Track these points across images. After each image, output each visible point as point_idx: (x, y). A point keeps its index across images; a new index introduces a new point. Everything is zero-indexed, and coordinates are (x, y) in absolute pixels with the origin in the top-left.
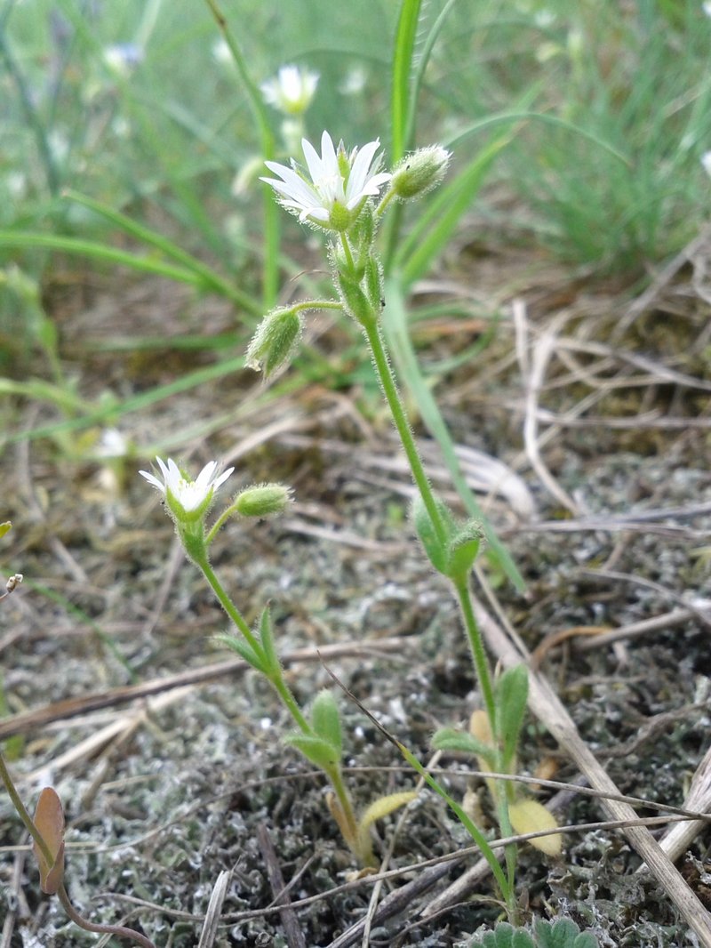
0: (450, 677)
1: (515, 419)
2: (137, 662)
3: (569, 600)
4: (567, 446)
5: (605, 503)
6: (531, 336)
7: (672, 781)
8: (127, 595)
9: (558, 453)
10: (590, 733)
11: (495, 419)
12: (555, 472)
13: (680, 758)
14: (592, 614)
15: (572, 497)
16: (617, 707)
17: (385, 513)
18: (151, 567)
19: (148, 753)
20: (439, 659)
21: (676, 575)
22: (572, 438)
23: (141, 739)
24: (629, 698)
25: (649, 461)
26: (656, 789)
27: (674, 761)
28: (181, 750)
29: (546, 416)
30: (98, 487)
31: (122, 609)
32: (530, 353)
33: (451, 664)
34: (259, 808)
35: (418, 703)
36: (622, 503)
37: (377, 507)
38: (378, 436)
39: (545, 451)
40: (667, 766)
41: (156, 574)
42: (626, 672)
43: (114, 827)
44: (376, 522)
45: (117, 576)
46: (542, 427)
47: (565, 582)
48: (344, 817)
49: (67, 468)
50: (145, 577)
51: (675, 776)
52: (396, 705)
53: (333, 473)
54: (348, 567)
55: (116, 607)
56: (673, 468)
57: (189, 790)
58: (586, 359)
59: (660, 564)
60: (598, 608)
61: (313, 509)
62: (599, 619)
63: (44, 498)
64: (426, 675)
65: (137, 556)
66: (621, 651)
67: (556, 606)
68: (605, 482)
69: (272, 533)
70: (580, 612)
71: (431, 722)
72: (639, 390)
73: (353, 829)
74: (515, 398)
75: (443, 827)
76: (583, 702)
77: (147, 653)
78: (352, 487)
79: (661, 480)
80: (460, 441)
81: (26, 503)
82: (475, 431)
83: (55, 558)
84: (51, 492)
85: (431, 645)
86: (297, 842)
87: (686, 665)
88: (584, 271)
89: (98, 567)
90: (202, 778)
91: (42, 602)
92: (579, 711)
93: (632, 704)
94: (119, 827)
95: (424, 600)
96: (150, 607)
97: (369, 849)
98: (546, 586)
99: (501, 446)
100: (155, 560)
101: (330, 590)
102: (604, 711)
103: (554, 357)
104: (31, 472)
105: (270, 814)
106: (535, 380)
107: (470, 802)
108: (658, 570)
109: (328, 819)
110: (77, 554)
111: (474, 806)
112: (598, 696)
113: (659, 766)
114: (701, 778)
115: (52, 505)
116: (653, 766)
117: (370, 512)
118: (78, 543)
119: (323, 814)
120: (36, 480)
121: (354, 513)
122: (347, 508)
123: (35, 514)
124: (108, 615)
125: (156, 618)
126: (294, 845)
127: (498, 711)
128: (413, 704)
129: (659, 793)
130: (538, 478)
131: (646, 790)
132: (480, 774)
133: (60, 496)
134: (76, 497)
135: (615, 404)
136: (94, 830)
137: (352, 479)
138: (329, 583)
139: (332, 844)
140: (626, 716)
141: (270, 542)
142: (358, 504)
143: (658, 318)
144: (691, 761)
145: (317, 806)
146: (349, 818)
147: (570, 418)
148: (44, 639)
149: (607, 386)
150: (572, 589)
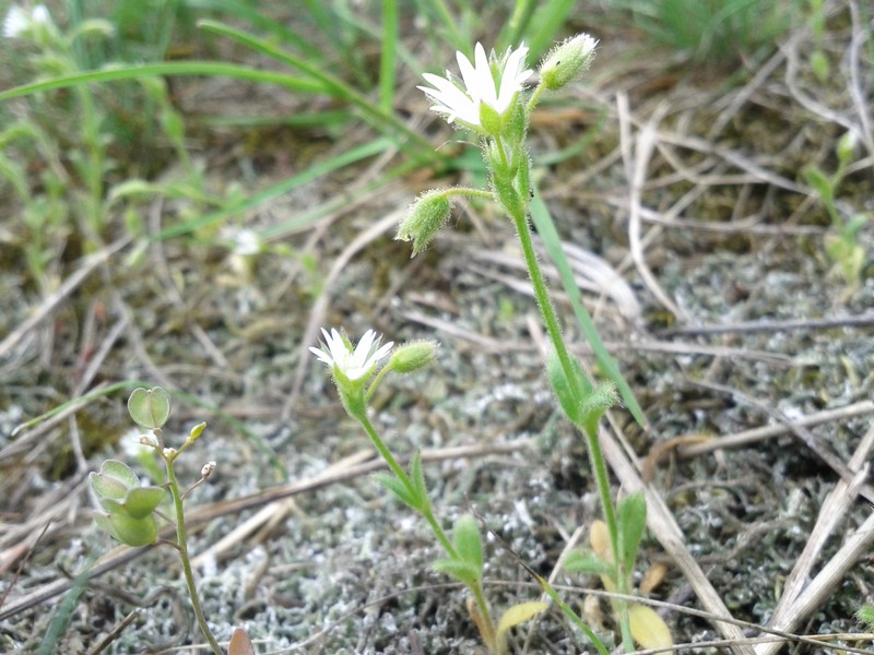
0: (565, 474)
1: (619, 216)
2: (278, 441)
3: (673, 407)
4: (668, 245)
5: (705, 305)
6: (634, 129)
7: (766, 582)
8: (264, 377)
9: (659, 252)
10: (694, 535)
11: (599, 214)
12: (656, 271)
13: (772, 560)
14: (694, 419)
15: (673, 299)
16: (718, 514)
17: (498, 305)
18: (285, 351)
19: (298, 537)
20: (555, 456)
21: (771, 384)
22: (673, 237)
23: (290, 524)
24: (728, 503)
25: (744, 259)
26: (752, 589)
27: (767, 563)
28: (328, 538)
29: (649, 215)
30: (229, 271)
31: (261, 391)
32: (633, 149)
33: (566, 461)
34: (407, 608)
35: (540, 505)
36: (720, 305)
37: (490, 300)
38: (489, 226)
39: (647, 250)
40: (761, 568)
41: (290, 358)
42: (724, 475)
43: (277, 616)
44: (490, 313)
45: (254, 358)
46: (646, 225)
47: (669, 388)
48: (484, 622)
49: (198, 250)
50: (279, 360)
51: (768, 577)
52: (521, 506)
53: (448, 263)
54: (466, 357)
55: (254, 389)
56: (767, 269)
57: (344, 590)
58: (685, 153)
59: (756, 372)
60: (700, 414)
61: (430, 298)
62: (699, 424)
63: (179, 279)
64: (546, 480)
65: (270, 340)
66: (720, 456)
67: (662, 412)
68: (704, 281)
69: (392, 320)
70: (684, 418)
71: (552, 524)
72: (735, 188)
73: (492, 633)
74: (619, 195)
75: (570, 629)
76: (688, 508)
77: (286, 433)
78: (467, 279)
79: (756, 280)
80: (566, 236)
81: (163, 285)
82: (581, 225)
83: (195, 340)
84: (185, 272)
85: (547, 443)
86: (442, 642)
87: (778, 470)
88: (680, 57)
89: (237, 349)
90: (356, 579)
91: (186, 382)
92: (685, 517)
93: (731, 510)
94: (281, 616)
95: (538, 398)
96: (287, 390)
97: (505, 647)
98: (652, 393)
99: (605, 241)
100: (288, 344)
101: (449, 380)
102: (707, 516)
103: (655, 153)
104: (165, 253)
105: (417, 613)
106: (638, 178)
107: (590, 605)
108: (754, 378)
109: (468, 619)
110: (214, 335)
111: (595, 608)
112: (702, 503)
113: (755, 567)
114: (793, 584)
115: (187, 285)
116: (749, 568)
117: (483, 303)
118: (216, 325)
119: (463, 614)
120: (170, 260)
121: (469, 304)
122: (461, 299)
123: (173, 296)
124: (248, 397)
125: (292, 401)
126: (440, 645)
127: (620, 536)
128: (536, 506)
129: (755, 593)
130: (640, 276)
131: (743, 590)
132: (606, 593)
133: (194, 278)
134: (209, 279)
135: (712, 201)
136: (258, 616)
137: (467, 271)
138: (449, 373)
139: (472, 642)
140: (726, 523)
141: (392, 329)
142: (472, 295)
143: (752, 111)
144: (784, 565)
145: (458, 609)
146: (489, 624)
147: (669, 217)
148: (192, 419)
149: (705, 182)
150: (677, 396)
